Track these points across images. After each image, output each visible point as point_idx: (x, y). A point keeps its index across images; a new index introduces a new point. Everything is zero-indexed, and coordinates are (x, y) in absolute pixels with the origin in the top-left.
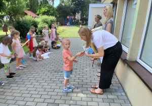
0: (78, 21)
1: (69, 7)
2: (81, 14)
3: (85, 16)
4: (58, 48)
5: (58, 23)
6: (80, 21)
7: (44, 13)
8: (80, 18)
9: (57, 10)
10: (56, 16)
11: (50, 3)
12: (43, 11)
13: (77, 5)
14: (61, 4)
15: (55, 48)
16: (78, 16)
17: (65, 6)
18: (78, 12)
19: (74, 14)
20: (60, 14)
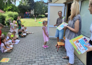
0: (32, 15)
1: (26, 7)
2: (34, 11)
3: (36, 12)
4: (25, 36)
5: (20, 17)
6: (34, 15)
7: (9, 10)
8: (34, 13)
9: (18, 8)
10: (18, 12)
11: (13, 3)
12: (8, 8)
13: (32, 5)
14: (20, 4)
15: (22, 37)
16: (32, 12)
17: (24, 5)
18: (32, 10)
19: (30, 10)
20: (20, 10)
